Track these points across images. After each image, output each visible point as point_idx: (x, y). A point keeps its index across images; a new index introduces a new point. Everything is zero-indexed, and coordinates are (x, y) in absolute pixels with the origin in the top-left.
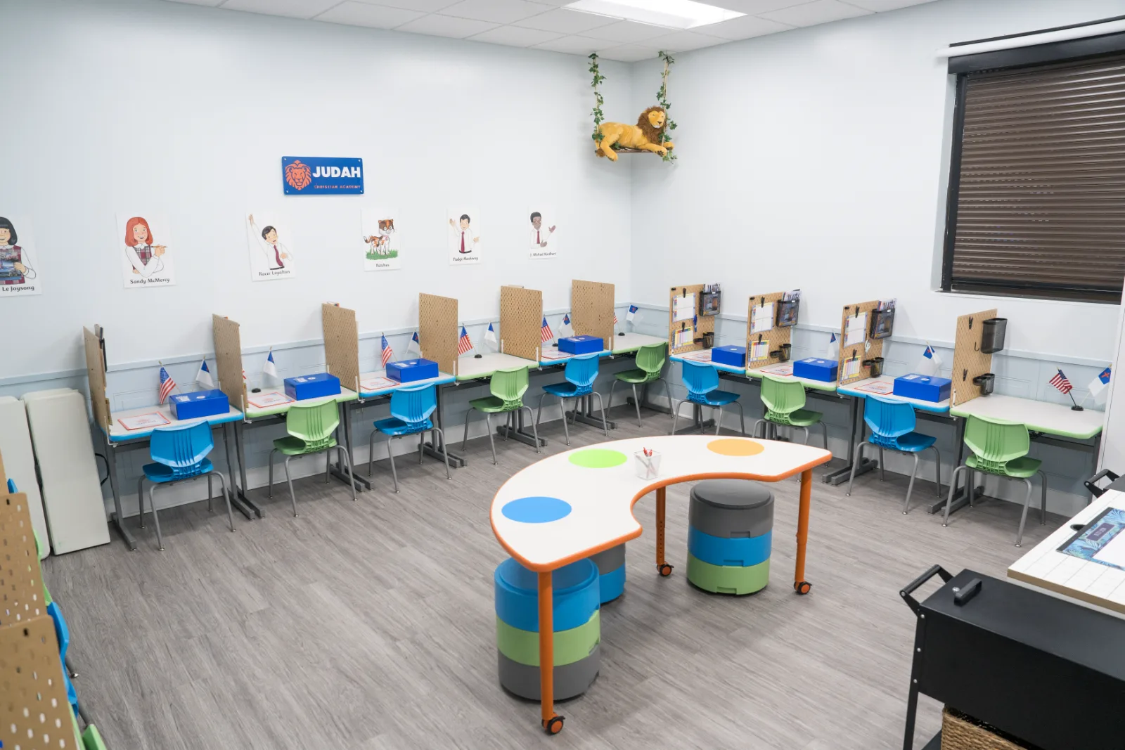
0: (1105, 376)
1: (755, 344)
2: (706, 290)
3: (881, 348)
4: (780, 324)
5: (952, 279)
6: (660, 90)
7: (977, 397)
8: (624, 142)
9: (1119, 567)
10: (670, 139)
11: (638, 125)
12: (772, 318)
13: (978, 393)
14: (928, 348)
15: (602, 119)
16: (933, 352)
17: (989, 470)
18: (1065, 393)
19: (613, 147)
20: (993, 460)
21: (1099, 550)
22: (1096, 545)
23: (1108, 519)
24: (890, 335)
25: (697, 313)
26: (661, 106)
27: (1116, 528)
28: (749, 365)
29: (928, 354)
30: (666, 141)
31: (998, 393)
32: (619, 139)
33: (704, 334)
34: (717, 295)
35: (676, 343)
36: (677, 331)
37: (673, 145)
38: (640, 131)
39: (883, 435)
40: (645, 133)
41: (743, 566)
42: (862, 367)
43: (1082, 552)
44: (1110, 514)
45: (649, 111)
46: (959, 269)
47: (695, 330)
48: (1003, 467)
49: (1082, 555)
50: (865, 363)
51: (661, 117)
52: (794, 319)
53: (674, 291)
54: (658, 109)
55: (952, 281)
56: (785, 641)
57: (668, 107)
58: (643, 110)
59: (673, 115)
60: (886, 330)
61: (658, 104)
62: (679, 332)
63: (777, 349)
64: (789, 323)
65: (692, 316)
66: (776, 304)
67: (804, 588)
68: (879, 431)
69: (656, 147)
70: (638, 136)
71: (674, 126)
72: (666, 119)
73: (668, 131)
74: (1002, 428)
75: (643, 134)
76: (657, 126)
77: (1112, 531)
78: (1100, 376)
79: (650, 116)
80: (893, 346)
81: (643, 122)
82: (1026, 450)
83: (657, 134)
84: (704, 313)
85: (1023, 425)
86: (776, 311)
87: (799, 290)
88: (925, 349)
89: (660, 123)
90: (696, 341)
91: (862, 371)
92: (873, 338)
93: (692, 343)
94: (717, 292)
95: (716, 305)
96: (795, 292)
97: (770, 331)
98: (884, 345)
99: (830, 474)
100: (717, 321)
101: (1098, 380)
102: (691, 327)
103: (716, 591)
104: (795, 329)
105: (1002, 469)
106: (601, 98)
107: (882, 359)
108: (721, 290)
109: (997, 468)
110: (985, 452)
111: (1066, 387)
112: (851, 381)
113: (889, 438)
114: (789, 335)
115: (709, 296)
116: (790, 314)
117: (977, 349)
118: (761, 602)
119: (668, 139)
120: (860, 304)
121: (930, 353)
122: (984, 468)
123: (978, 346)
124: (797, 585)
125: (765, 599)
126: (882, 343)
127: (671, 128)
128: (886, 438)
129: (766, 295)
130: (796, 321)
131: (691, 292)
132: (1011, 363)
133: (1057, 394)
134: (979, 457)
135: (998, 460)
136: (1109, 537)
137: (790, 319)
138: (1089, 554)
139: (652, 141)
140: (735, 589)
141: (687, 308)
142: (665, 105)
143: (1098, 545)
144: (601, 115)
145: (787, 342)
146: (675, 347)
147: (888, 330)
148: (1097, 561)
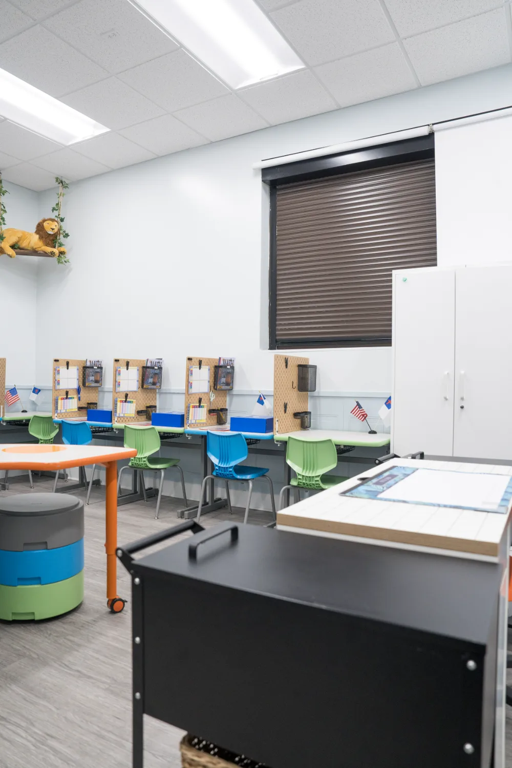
0: (388, 404)
1: (122, 401)
2: (88, 364)
3: (226, 401)
4: (145, 387)
5: (276, 341)
6: (55, 206)
7: (298, 430)
8: (24, 244)
9: (404, 502)
10: (63, 245)
11: (36, 232)
12: (138, 381)
13: (299, 427)
14: (260, 396)
15: (4, 224)
16: (265, 399)
17: (308, 485)
18: (362, 421)
19: (13, 247)
20: (310, 475)
21: (383, 491)
22: (382, 488)
23: (394, 472)
24: (231, 389)
25: (81, 385)
26: (56, 219)
27: (401, 476)
28: (116, 419)
29: (261, 401)
30: (60, 246)
31: (315, 429)
32: (18, 241)
33: (88, 404)
34: (99, 370)
35: (59, 408)
36: (60, 397)
37: (66, 251)
38: (37, 236)
39: (222, 466)
40: (41, 238)
41: (40, 583)
42: (208, 414)
43: (366, 494)
44: (395, 469)
45: (44, 221)
46: (281, 333)
47: (79, 399)
48: (318, 481)
49: (366, 496)
50: (211, 411)
51: (55, 226)
52: (158, 385)
53: (57, 363)
54: (53, 220)
55: (275, 342)
56: (70, 669)
57: (62, 220)
58: (40, 220)
59: (66, 226)
60: (227, 384)
61: (53, 215)
62: (63, 399)
63: (144, 409)
64: (153, 387)
65: (76, 386)
66: (141, 369)
67: (117, 605)
68: (219, 463)
69: (49, 249)
70: (34, 241)
71: (67, 235)
72: (60, 229)
73: (61, 239)
74: (315, 445)
75: (39, 238)
76: (51, 232)
77: (396, 479)
78: (386, 403)
79: (45, 224)
80: (235, 399)
81: (40, 229)
82: (334, 463)
83: (51, 239)
84: (87, 384)
85: (330, 441)
86: (141, 373)
87: (161, 359)
88: (257, 398)
89: (53, 229)
90: (80, 408)
91: (208, 418)
92: (216, 389)
93: (77, 410)
94: (98, 368)
95: (98, 379)
96: (158, 361)
97: (135, 392)
98: (228, 399)
99: (184, 510)
100: (101, 394)
101: (385, 406)
102: (75, 396)
103: (10, 618)
104: (160, 393)
105: (317, 483)
106: (4, 207)
107: (226, 410)
108: (103, 366)
109: (314, 483)
110: (304, 469)
111: (363, 415)
112: (199, 425)
113: (227, 468)
114: (156, 399)
115: (91, 370)
116: (154, 379)
117: (294, 387)
118: (65, 626)
119: (61, 245)
120: (203, 358)
121: (262, 400)
122: (304, 484)
123: (296, 384)
124: (110, 602)
125: (70, 622)
126: (226, 396)
127: (64, 237)
128: (224, 468)
129: (131, 360)
130: (160, 386)
131: (75, 366)
132: (323, 402)
133: (357, 422)
134: (299, 474)
135: (313, 475)
136: (393, 483)
137: (154, 384)
138: (374, 495)
139: (47, 245)
140: (33, 614)
141: (70, 379)
142: (59, 218)
143: (383, 488)
144: (4, 221)
145: (153, 404)
146: (59, 411)
147: (230, 384)
148: (381, 499)
